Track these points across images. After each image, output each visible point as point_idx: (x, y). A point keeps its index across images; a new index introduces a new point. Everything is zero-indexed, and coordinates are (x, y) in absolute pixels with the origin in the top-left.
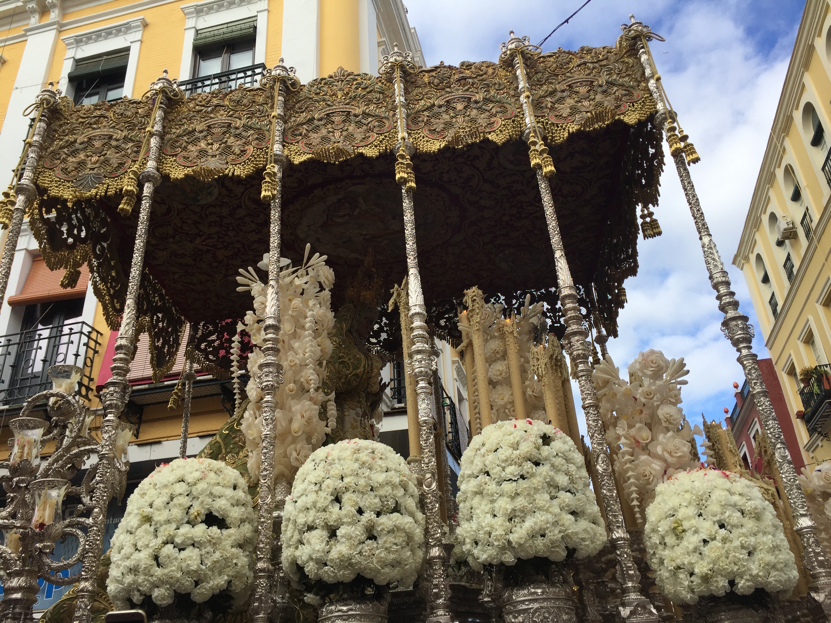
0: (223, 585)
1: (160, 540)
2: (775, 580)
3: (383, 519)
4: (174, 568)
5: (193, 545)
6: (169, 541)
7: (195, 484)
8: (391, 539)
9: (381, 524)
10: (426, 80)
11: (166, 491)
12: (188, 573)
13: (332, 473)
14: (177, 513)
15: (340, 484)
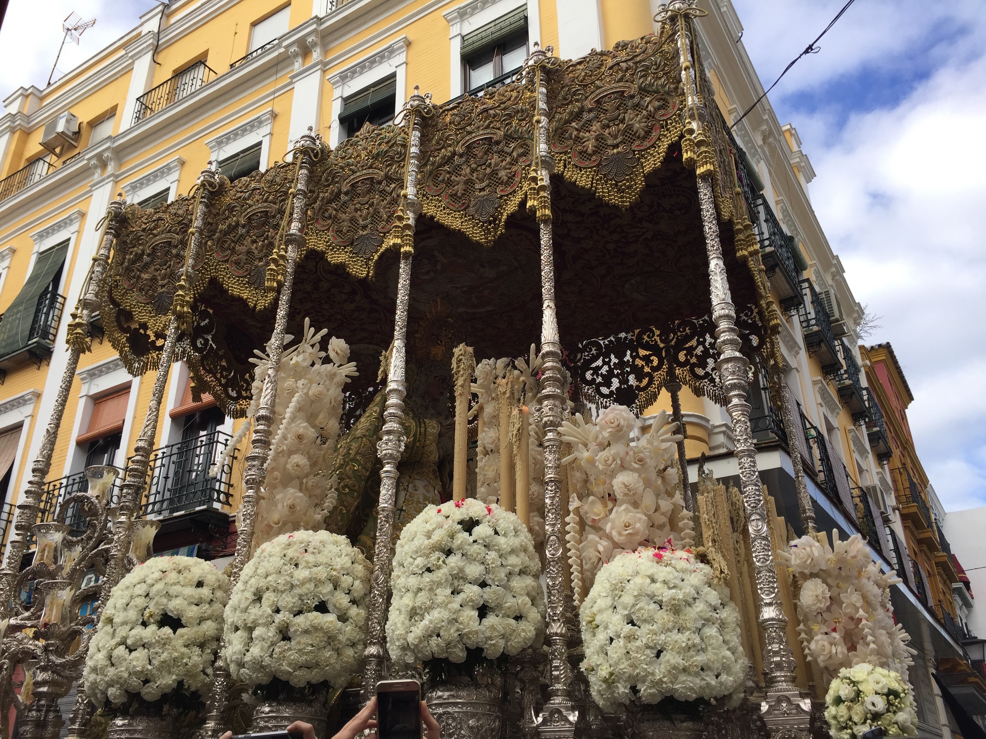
0: (170, 685)
1: (113, 642)
2: (682, 688)
3: (300, 619)
4: (123, 669)
5: (143, 646)
6: (123, 642)
7: (153, 585)
8: (305, 640)
9: (295, 625)
10: (448, 119)
11: (127, 592)
12: (137, 674)
13: (259, 571)
14: (132, 614)
15: (263, 583)
